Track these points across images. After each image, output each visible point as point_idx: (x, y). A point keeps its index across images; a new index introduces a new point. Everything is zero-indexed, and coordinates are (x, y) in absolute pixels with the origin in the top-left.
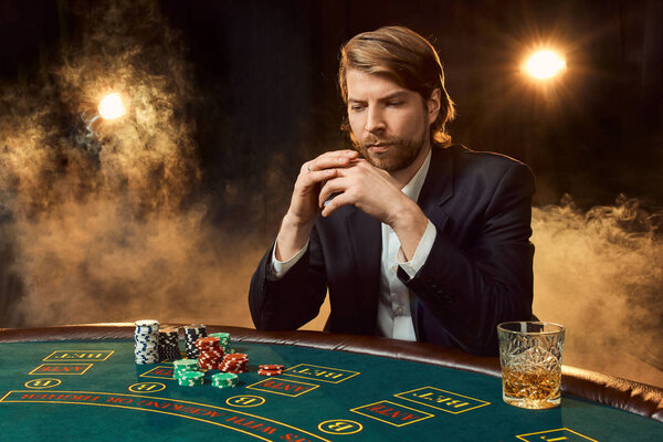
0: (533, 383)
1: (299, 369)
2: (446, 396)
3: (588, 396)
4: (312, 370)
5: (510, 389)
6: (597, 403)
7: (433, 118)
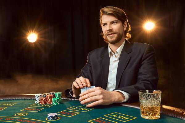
0: (151, 111)
1: (74, 107)
2: (122, 115)
3: (169, 115)
4: (78, 108)
5: (143, 113)
6: (172, 117)
7: (125, 29)
